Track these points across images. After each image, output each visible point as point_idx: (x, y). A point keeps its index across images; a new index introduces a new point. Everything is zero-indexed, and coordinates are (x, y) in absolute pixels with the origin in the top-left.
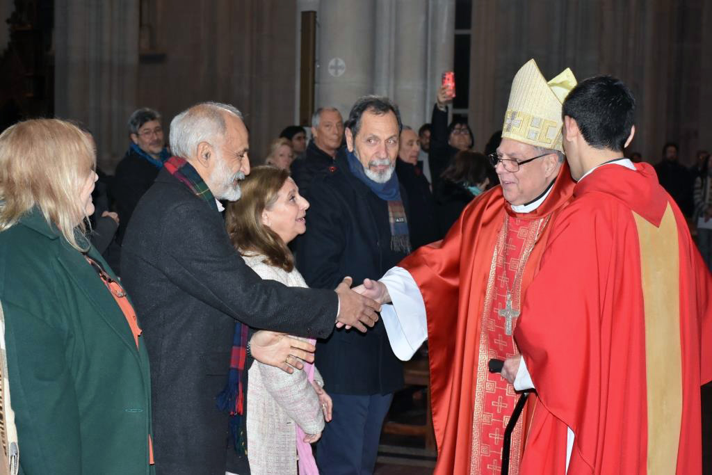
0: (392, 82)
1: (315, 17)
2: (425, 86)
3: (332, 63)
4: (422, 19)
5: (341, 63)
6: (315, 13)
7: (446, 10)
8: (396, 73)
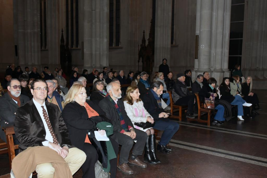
0: (215, 49)
1: (198, 36)
2: (222, 50)
3: (202, 46)
4: (222, 36)
5: (203, 46)
6: (198, 35)
7: (228, 33)
8: (216, 47)
